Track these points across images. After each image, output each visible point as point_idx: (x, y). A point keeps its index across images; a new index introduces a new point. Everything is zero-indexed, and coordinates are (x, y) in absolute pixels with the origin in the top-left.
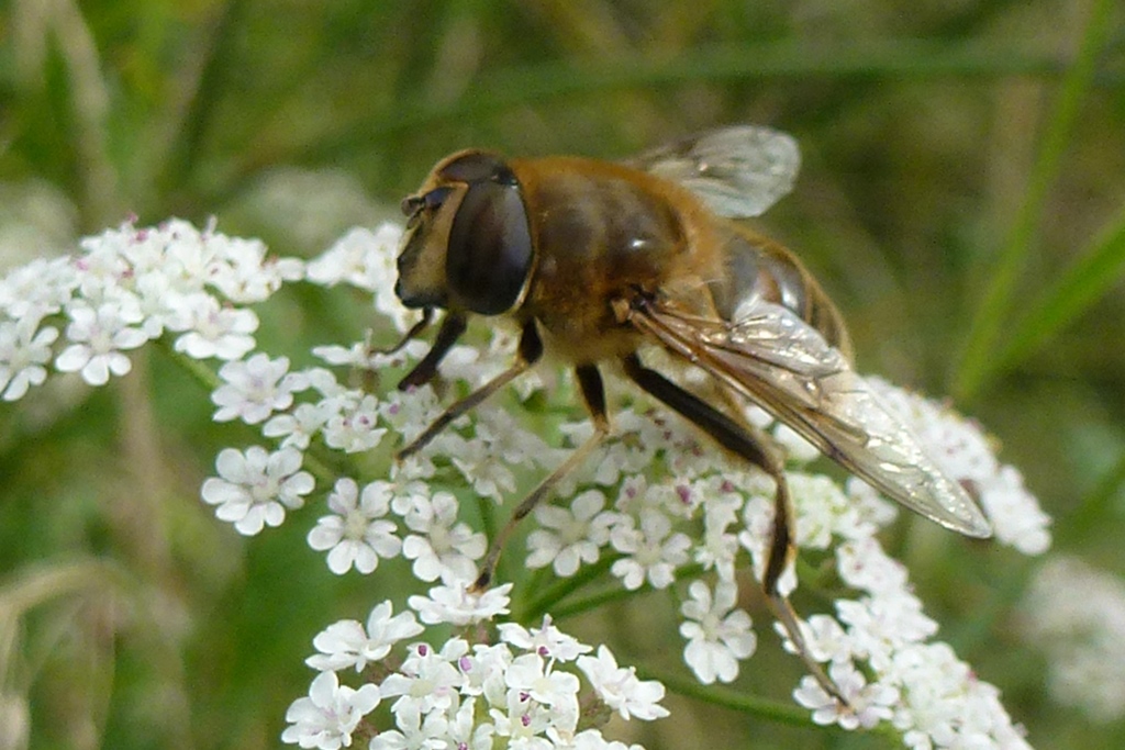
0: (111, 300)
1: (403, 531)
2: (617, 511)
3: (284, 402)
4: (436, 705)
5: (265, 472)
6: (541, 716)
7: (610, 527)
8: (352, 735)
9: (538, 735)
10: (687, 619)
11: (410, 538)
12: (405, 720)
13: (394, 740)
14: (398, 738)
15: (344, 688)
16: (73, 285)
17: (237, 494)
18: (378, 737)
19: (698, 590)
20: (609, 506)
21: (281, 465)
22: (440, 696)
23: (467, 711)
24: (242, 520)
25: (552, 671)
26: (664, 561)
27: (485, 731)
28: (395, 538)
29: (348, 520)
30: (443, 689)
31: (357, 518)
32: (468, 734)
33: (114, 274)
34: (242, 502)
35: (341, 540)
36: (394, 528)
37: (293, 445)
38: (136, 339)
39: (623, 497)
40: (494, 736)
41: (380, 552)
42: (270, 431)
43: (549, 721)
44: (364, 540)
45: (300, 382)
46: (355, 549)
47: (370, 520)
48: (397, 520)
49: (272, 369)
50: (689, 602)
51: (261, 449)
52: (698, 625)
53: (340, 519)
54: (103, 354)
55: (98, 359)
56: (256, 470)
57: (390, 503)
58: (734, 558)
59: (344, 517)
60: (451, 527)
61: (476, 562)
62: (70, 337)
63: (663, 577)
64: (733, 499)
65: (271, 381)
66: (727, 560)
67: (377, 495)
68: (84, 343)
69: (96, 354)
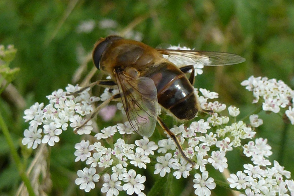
0: (53, 121)
2: (174, 158)
3: (90, 154)
5: (89, 174)
10: (195, 183)
11: (125, 185)
17: (83, 180)
19: (197, 176)
20: (173, 157)
24: (86, 188)
31: (111, 182)
33: (53, 113)
34: (85, 183)
35: (109, 189)
36: (121, 183)
37: (93, 167)
38: (60, 132)
41: (118, 189)
42: (88, 163)
44: (115, 187)
45: (92, 148)
46: (113, 191)
47: (115, 182)
48: (121, 181)
49: (86, 144)
50: (194, 180)
51: (87, 168)
52: (199, 184)
53: (108, 183)
54: (52, 137)
55: (51, 138)
56: (86, 174)
57: (118, 177)
58: (205, 166)
59: (109, 183)
60: (135, 177)
61: (143, 184)
62: (45, 132)
63: (186, 174)
64: (207, 149)
65: (86, 148)
66: (204, 166)
67: (114, 176)
68: (48, 134)
69: (51, 137)
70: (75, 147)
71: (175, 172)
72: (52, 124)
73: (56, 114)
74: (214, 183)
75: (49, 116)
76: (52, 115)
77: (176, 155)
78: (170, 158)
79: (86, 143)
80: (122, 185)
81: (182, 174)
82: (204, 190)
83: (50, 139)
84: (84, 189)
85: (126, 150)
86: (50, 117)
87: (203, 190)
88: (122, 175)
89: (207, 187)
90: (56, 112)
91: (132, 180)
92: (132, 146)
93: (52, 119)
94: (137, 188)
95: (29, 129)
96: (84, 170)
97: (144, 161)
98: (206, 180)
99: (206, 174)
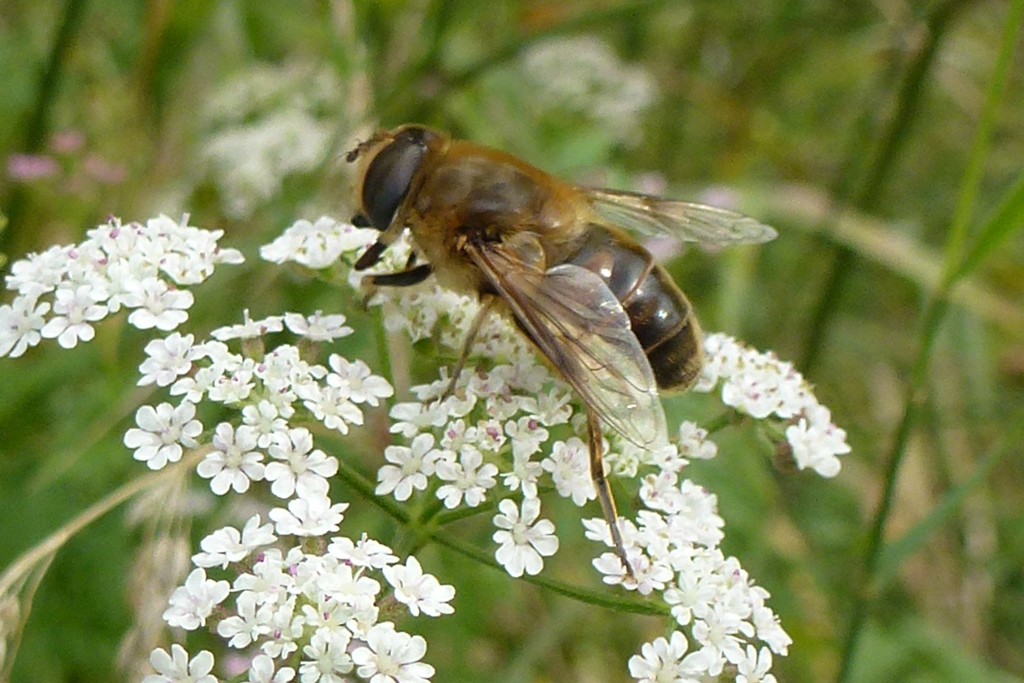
0: (87, 283)
1: (268, 460)
2: (442, 449)
3: (187, 368)
4: (266, 600)
5: (171, 422)
6: (345, 612)
7: (435, 462)
8: (206, 620)
9: (341, 625)
10: (498, 529)
11: (271, 464)
12: (244, 610)
13: (235, 624)
14: (238, 622)
15: (211, 581)
16: (64, 270)
17: (149, 438)
18: (223, 621)
19: (507, 506)
20: (437, 446)
21: (181, 417)
22: (271, 593)
23: (289, 605)
24: (152, 459)
25: (360, 577)
26: (478, 485)
27: (299, 620)
28: (261, 465)
29: (228, 454)
30: (273, 588)
31: (234, 452)
32: (289, 621)
33: (93, 262)
34: (153, 445)
35: (223, 468)
36: (261, 457)
37: (189, 401)
38: (99, 314)
39: (446, 439)
40: (305, 626)
41: (251, 475)
42: (174, 392)
43: (351, 615)
44: (240, 468)
45: (199, 353)
46: (232, 475)
47: (244, 453)
48: (263, 451)
49: (182, 344)
50: (498, 516)
51: (169, 405)
52: (508, 534)
53: (222, 453)
54: (75, 324)
55: (71, 328)
56: (164, 421)
57: (257, 440)
58: (536, 480)
59: (225, 452)
60: (309, 453)
61: (328, 479)
62: (56, 310)
63: (476, 498)
64: (541, 434)
65: (181, 353)
66: (531, 482)
67: (247, 435)
68: (64, 315)
69: (71, 324)
70: (147, 350)
71: (442, 488)
72: (83, 290)
73: (103, 267)
74: (554, 536)
75: (80, 268)
76: (89, 268)
77: (451, 440)
78: (428, 449)
79: (184, 339)
80: (266, 462)
81: (464, 495)
82: (524, 553)
83: (66, 328)
84: (146, 462)
85: (298, 375)
86: (81, 274)
87: (519, 554)
88: (270, 435)
89: (532, 547)
90: (104, 262)
91: (297, 458)
92: (319, 371)
93: (87, 276)
94: (305, 484)
95: (14, 305)
96: (158, 408)
97: (346, 416)
98: (530, 524)
99: (532, 505)
